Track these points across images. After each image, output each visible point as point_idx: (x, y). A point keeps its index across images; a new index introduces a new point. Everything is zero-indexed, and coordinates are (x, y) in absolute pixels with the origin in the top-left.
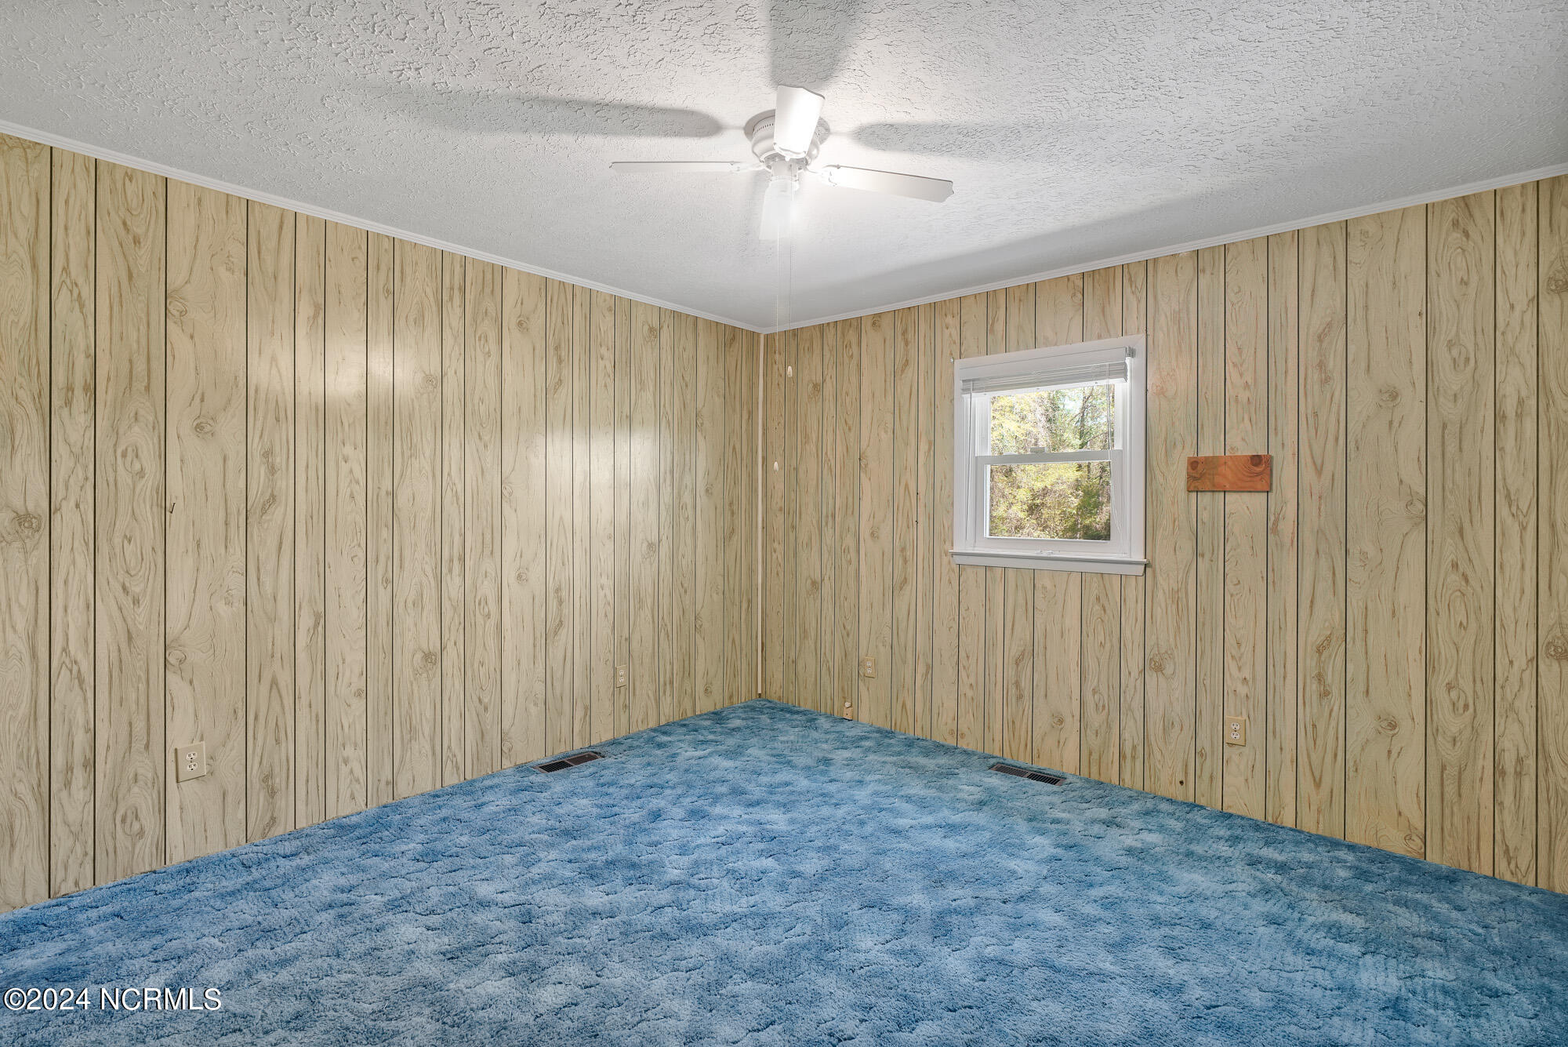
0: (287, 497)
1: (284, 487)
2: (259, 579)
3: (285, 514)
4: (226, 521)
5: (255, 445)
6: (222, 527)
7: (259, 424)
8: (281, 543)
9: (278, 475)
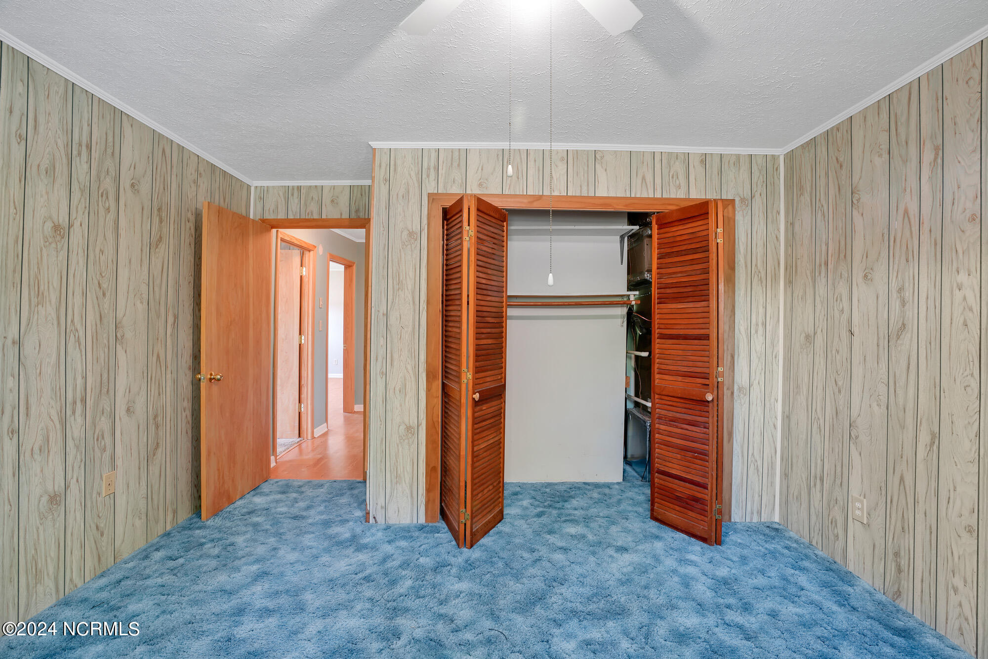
0: (912, 326)
1: (911, 316)
2: (895, 391)
3: (911, 340)
4: (878, 343)
5: (893, 284)
6: (876, 347)
7: (896, 267)
8: (909, 364)
9: (907, 307)
